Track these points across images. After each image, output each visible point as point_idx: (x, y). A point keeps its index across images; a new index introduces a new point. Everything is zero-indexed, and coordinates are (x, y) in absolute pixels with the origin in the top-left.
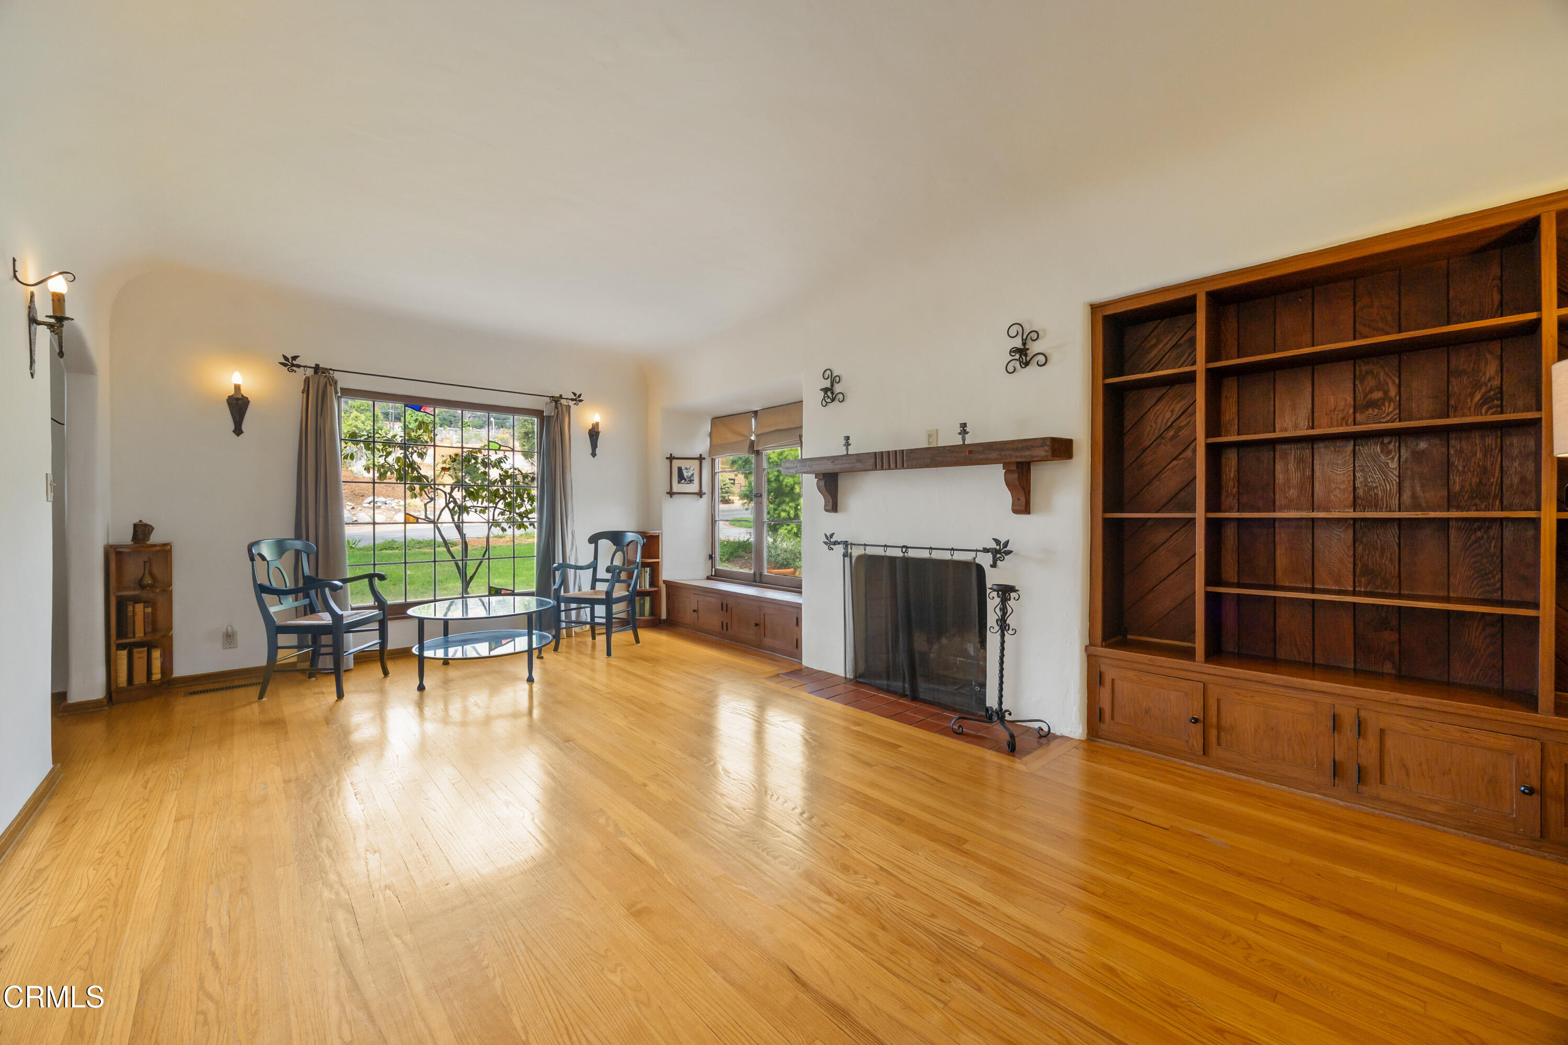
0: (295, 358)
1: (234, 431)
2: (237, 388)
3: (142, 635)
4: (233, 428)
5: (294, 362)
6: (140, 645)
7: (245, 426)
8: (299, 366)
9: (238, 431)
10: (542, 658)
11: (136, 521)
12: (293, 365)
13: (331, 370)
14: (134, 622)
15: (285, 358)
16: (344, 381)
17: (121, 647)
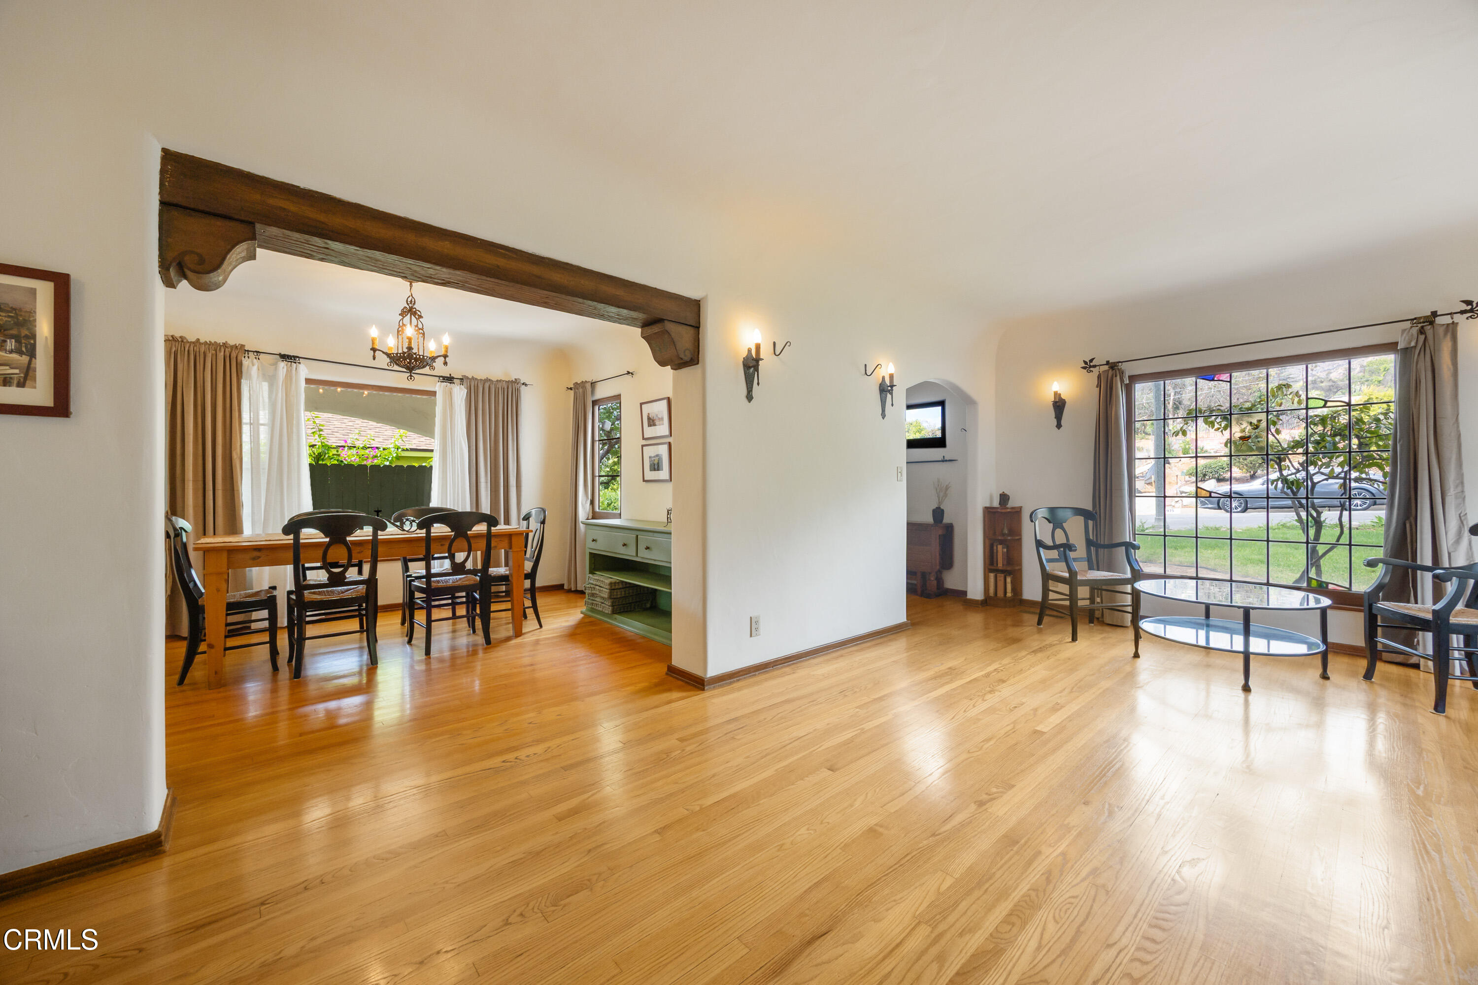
0: (1091, 361)
1: (1056, 427)
2: (1056, 393)
3: (1001, 565)
4: (1056, 423)
5: (1091, 364)
6: (1002, 571)
7: (1063, 422)
8: (1095, 366)
9: (1059, 426)
10: (1328, 678)
11: (1001, 492)
12: (1091, 367)
13: (1120, 362)
14: (997, 556)
15: (1085, 363)
16: (1130, 369)
17: (991, 571)
